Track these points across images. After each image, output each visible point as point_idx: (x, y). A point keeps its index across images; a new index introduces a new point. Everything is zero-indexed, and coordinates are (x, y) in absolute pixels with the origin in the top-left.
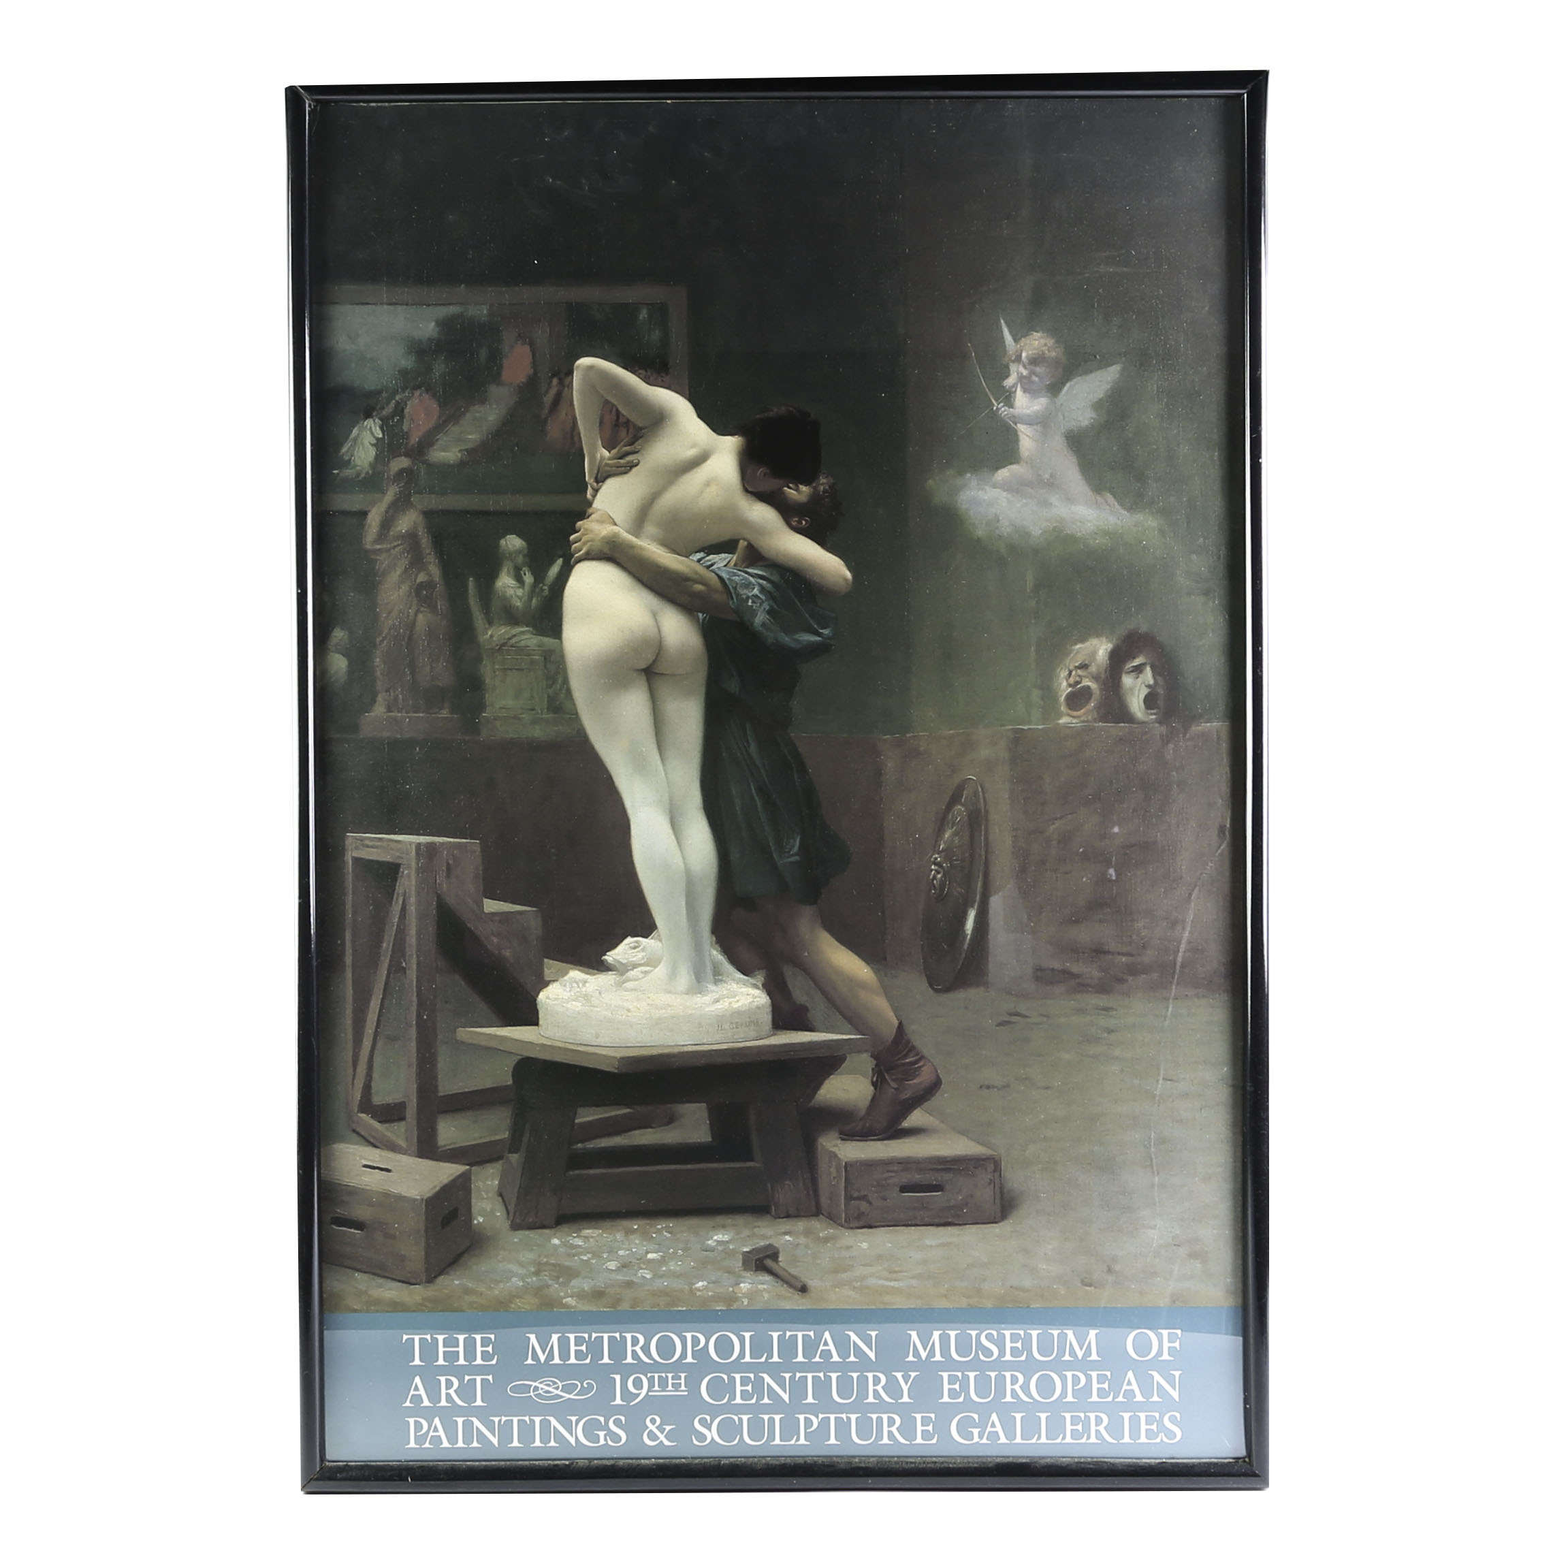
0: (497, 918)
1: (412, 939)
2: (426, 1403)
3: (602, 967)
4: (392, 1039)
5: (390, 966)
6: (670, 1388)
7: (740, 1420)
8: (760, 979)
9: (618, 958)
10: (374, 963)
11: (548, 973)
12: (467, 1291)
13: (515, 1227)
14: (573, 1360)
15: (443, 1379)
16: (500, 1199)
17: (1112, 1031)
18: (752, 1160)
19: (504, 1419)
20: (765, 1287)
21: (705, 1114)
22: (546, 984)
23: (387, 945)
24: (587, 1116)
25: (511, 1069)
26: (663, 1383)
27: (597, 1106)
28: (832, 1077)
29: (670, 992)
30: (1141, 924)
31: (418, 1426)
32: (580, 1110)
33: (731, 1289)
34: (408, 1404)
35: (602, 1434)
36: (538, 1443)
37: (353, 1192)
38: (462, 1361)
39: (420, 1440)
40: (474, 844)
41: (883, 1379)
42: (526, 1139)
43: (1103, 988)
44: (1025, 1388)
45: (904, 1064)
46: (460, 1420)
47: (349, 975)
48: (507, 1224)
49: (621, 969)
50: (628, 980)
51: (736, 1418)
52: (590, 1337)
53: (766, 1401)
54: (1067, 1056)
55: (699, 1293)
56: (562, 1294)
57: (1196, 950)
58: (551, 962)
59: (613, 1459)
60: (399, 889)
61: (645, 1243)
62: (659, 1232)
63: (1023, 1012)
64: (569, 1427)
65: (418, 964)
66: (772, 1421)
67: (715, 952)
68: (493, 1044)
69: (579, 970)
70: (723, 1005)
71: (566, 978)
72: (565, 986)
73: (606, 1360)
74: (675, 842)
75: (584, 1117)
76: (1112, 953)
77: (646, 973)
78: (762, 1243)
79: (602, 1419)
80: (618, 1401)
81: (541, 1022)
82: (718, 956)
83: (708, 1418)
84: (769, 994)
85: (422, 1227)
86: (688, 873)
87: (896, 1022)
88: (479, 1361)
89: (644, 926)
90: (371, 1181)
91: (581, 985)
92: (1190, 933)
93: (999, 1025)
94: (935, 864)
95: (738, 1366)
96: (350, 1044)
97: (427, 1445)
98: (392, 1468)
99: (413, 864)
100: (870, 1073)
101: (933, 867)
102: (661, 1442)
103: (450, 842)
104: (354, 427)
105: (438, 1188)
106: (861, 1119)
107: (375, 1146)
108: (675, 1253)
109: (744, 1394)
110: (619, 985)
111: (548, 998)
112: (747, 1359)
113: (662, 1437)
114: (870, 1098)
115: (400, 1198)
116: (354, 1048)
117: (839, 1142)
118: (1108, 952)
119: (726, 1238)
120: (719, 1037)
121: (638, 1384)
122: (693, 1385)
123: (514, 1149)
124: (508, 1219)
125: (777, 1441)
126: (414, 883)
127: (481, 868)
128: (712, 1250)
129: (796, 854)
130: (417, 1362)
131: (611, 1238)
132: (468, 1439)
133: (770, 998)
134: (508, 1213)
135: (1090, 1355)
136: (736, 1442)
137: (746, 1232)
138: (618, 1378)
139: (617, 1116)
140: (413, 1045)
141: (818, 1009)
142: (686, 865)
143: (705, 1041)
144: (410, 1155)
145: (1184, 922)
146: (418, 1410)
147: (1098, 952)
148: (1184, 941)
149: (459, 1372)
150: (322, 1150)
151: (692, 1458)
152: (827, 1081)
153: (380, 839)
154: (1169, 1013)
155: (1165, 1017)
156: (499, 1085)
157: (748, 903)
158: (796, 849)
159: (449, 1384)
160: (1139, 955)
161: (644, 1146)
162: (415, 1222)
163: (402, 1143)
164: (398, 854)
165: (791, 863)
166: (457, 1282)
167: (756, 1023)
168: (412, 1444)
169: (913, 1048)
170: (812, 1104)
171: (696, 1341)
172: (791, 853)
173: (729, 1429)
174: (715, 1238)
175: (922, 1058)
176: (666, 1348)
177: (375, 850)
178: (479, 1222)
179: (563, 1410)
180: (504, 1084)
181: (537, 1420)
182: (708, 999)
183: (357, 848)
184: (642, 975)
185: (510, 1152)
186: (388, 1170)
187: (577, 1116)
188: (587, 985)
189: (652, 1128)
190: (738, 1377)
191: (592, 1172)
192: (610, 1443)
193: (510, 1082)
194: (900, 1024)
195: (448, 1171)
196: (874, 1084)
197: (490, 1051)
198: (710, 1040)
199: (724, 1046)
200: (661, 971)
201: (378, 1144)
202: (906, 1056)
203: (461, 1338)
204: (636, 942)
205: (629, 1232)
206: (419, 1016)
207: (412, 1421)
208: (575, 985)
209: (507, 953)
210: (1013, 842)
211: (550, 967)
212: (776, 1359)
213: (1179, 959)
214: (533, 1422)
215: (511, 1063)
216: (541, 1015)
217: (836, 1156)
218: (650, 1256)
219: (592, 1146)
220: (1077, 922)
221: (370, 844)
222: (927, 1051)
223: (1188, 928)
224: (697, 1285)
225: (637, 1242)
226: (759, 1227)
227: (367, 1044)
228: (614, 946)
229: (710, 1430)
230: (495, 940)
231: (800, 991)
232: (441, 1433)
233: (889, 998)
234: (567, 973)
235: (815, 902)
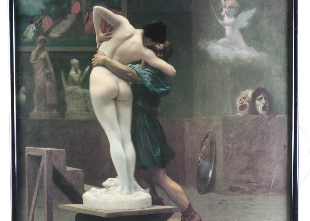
0: (70, 172)
1: (45, 178)
3: (102, 187)
4: (40, 208)
5: (39, 186)
8: (148, 190)
9: (106, 184)
10: (34, 185)
11: (86, 189)
17: (252, 205)
22: (85, 192)
23: (38, 180)
28: (169, 219)
29: (122, 194)
30: (261, 174)
40: (63, 150)
43: (250, 193)
45: (191, 215)
47: (27, 189)
49: (107, 187)
50: (109, 191)
54: (239, 213)
57: (277, 181)
58: (86, 185)
60: (41, 164)
63: (226, 200)
65: (47, 185)
67: (135, 182)
68: (69, 209)
69: (95, 187)
70: (138, 198)
71: (91, 190)
72: (91, 192)
74: (123, 150)
76: (252, 182)
81: (84, 203)
82: (136, 183)
84: (151, 194)
86: (127, 159)
87: (188, 203)
89: (114, 174)
91: (95, 192)
92: (275, 176)
93: (219, 203)
94: (200, 156)
96: (27, 209)
99: (46, 156)
100: (181, 218)
101: (200, 157)
103: (56, 150)
104: (27, 26)
110: (107, 192)
111: (86, 196)
116: (28, 211)
118: (251, 182)
120: (136, 207)
126: (46, 162)
127: (66, 157)
129: (159, 154)
133: (151, 196)
140: (46, 209)
141: (165, 199)
142: (126, 157)
143: (132, 208)
145: (273, 173)
147: (248, 182)
148: (273, 179)
153: (36, 149)
154: (269, 200)
155: (268, 201)
157: (144, 168)
158: (159, 152)
160: (260, 183)
164: (41, 153)
165: (158, 156)
167: (147, 203)
169: (193, 210)
172: (158, 153)
175: (196, 213)
177: (34, 152)
182: (133, 196)
183: (29, 151)
184: (113, 189)
188: (97, 192)
194: (190, 203)
197: (68, 211)
198: (134, 208)
199: (138, 210)
200: (119, 188)
202: (191, 213)
204: (112, 179)
206: (48, 201)
208: (93, 192)
209: (73, 183)
210: (223, 150)
211: (86, 186)
213: (272, 184)
215: (75, 215)
216: (84, 201)
220: (242, 173)
221: (33, 150)
222: (197, 211)
223: (275, 175)
227: (32, 209)
228: (105, 180)
230: (70, 179)
231: (160, 194)
233: (186, 196)
234: (91, 188)
235: (164, 168)
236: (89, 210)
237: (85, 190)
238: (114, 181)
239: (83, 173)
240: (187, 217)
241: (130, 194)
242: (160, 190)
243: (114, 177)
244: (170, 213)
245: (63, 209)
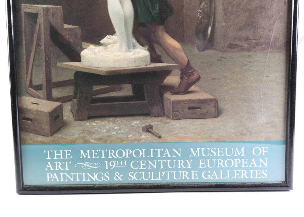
0: (68, 30)
1: (43, 36)
2: (52, 169)
3: (100, 44)
4: (38, 66)
5: (36, 44)
6: (122, 165)
7: (142, 173)
8: (147, 47)
9: (105, 41)
10: (31, 43)
11: (84, 46)
12: (63, 138)
13: (76, 120)
14: (94, 157)
15: (56, 163)
16: (71, 112)
17: (251, 62)
18: (144, 100)
19: (74, 173)
20: (149, 136)
21: (131, 87)
22: (83, 49)
23: (35, 38)
24: (96, 88)
25: (73, 75)
26: (120, 163)
27: (99, 85)
29: (120, 52)
30: (260, 31)
31: (50, 176)
32: (94, 86)
33: (139, 137)
34: (47, 170)
35: (102, 177)
36: (84, 180)
37: (28, 110)
38: (62, 158)
39: (50, 179)
40: (60, 7)
41: (183, 162)
42: (78, 95)
43: (248, 50)
44: (223, 164)
45: (189, 73)
46: (62, 174)
47: (24, 47)
48: (73, 119)
49: (106, 45)
50: (108, 48)
51: (141, 173)
52: (98, 151)
53: (149, 168)
54: (237, 70)
55: (130, 138)
56: (90, 139)
57: (276, 38)
58: (84, 43)
59: (106, 184)
60: (38, 21)
61: (114, 124)
62: (118, 121)
63: (225, 57)
64: (93, 175)
65: (45, 44)
66: (151, 173)
67: (133, 40)
68: (68, 67)
69: (93, 45)
70: (136, 56)
72: (89, 50)
73: (103, 157)
74: (121, 6)
75: (95, 88)
76: (252, 39)
77: (113, 46)
78: (148, 124)
79: (102, 173)
80: (107, 168)
81: (82, 61)
83: (133, 173)
84: (150, 52)
85: (49, 120)
87: (187, 60)
88: (67, 158)
89: (112, 32)
90: (33, 107)
92: (275, 33)
93: (218, 61)
94: (199, 13)
95: (141, 158)
96: (25, 67)
97: (52, 181)
98: (43, 187)
99: (42, 14)
101: (199, 14)
102: (119, 179)
103: (53, 7)
105: (53, 109)
106: (177, 88)
107: (34, 97)
108: (123, 127)
109: (143, 166)
110: (105, 50)
111: (84, 53)
112: (144, 156)
113: (120, 178)
114: (179, 82)
115: (42, 112)
116: (27, 69)
117: (170, 95)
118: (250, 39)
119: (137, 123)
120: (134, 65)
121: (113, 164)
122: (128, 164)
123: (75, 98)
124: (74, 117)
125: (153, 179)
126: (42, 19)
127: (63, 15)
128: (134, 126)
129: (158, 10)
130: (49, 158)
131: (104, 123)
132: (64, 179)
134: (74, 116)
135: (242, 154)
136: (141, 179)
137: (143, 121)
138: (107, 162)
139: (105, 88)
140: (44, 67)
141: (164, 57)
142: (124, 13)
143: (131, 66)
144: (44, 100)
145: (273, 30)
146: (49, 171)
147: (247, 39)
148: (273, 35)
149: (61, 161)
150: (18, 98)
151: (128, 184)
152: (167, 78)
153: (32, 6)
154: (268, 57)
155: (267, 58)
156: (70, 79)
157: (144, 25)
158: (157, 8)
159: (58, 164)
160: (259, 40)
161: (113, 96)
162: (47, 119)
163: (42, 96)
164: (37, 11)
165: (156, 13)
166: (59, 136)
167: (146, 61)
168: (48, 181)
169: (192, 68)
170: (162, 84)
171: (129, 152)
172: (156, 10)
173: (139, 176)
174: (134, 123)
175: (195, 70)
176: (120, 154)
177: (31, 9)
178: (65, 119)
179: (91, 171)
180: (72, 79)
181: (84, 174)
182: (131, 53)
183: (25, 9)
185: (74, 99)
186: (38, 104)
187: (93, 88)
188: (95, 50)
189: (115, 91)
190: (141, 161)
191: (98, 104)
192: (105, 180)
193: (73, 78)
194: (188, 60)
195: (56, 104)
196: (181, 78)
197: (67, 69)
199: (136, 68)
200: (117, 46)
201: (35, 97)
202: (190, 70)
203: (61, 151)
204: (110, 37)
205: (109, 121)
206: (46, 59)
207: (48, 174)
208: (92, 50)
209: (71, 40)
210: (223, 6)
211: (84, 44)
212: (152, 156)
213: (271, 41)
214: (83, 174)
215: (73, 73)
216: (82, 58)
217: (169, 99)
218: (115, 128)
219: (98, 97)
220: (241, 30)
221: (29, 7)
223: (274, 32)
224: (129, 136)
225: (112, 124)
226: (147, 119)
227: (30, 67)
228: (103, 38)
229: (133, 176)
230: (68, 36)
231: (159, 51)
232: (56, 177)
233: (185, 53)
234: (89, 46)
235: (163, 25)
236: (88, 68)
237: (83, 48)
238: (112, 39)
239: (81, 30)
240: (185, 74)
241: (129, 52)
242: (159, 47)
243: (113, 35)
244: (168, 70)
245: (61, 67)
